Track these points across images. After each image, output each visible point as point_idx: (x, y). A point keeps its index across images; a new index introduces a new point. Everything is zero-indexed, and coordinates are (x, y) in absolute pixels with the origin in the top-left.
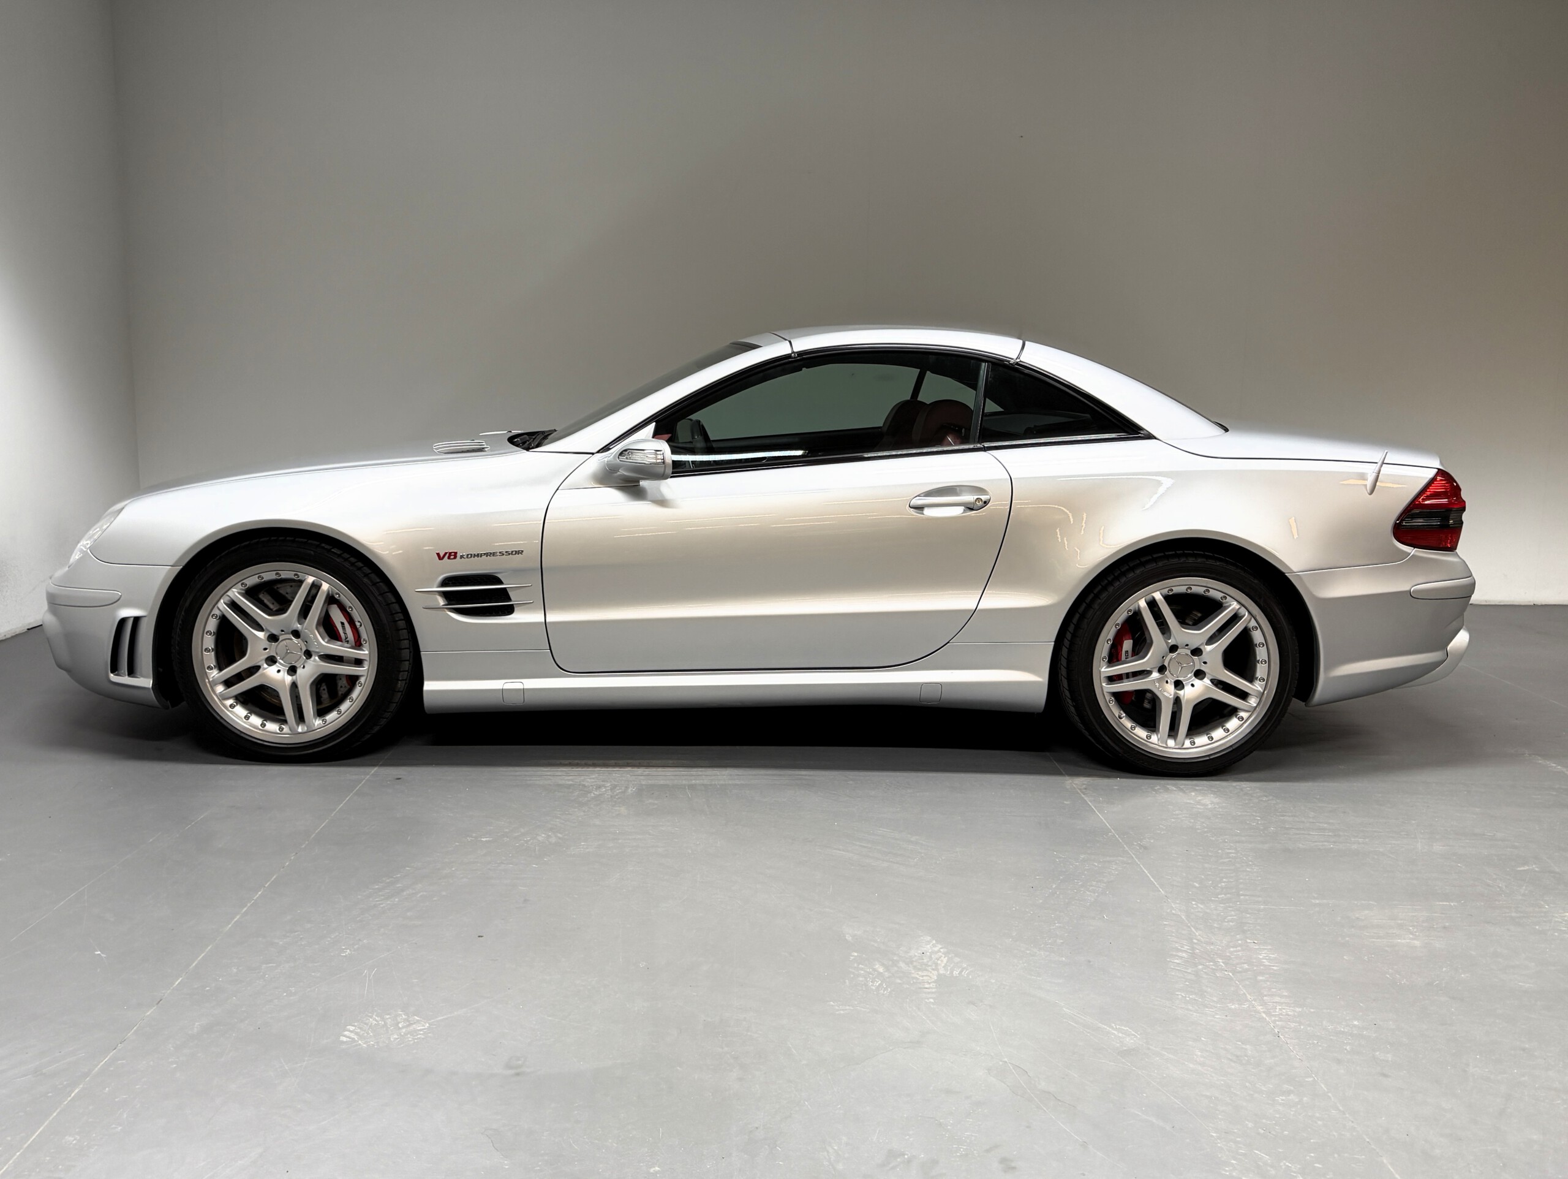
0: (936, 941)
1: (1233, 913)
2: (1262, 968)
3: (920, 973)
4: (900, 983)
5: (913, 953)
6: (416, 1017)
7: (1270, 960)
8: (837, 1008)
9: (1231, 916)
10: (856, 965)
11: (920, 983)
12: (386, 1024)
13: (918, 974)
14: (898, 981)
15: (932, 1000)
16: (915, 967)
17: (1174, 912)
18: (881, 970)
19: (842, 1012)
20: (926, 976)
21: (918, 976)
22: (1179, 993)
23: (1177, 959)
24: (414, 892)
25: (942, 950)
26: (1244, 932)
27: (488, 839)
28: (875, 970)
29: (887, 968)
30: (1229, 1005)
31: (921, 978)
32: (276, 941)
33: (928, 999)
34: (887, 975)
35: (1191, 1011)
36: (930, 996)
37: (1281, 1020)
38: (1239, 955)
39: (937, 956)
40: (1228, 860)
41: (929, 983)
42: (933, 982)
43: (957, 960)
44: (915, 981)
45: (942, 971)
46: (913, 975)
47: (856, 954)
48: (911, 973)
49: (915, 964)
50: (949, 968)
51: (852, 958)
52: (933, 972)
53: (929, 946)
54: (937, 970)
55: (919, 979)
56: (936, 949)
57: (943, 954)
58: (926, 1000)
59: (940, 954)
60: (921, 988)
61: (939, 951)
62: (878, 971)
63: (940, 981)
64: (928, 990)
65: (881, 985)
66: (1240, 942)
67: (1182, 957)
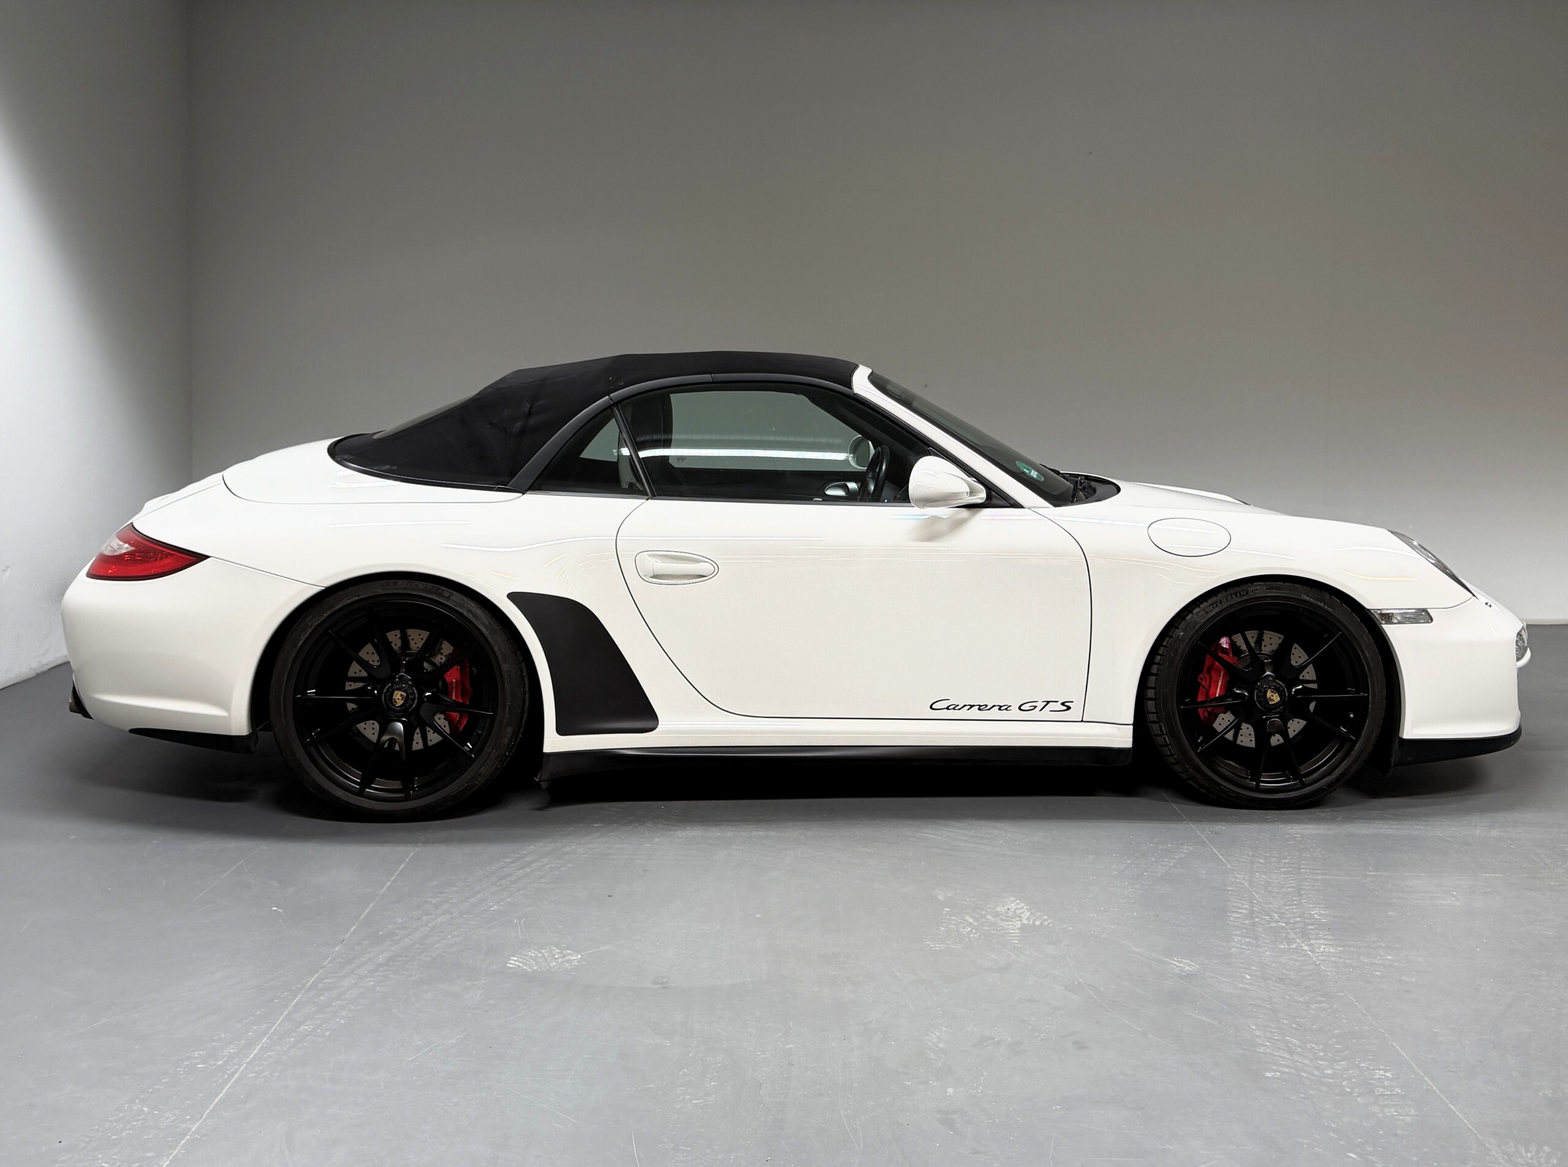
0: (1020, 900)
1: (1292, 882)
2: (1313, 920)
3: (1006, 923)
4: (988, 930)
5: (998, 909)
6: (568, 951)
7: (1320, 915)
8: (932, 946)
9: (1290, 884)
10: (948, 917)
11: (1005, 930)
13: (1003, 924)
14: (986, 928)
15: (1016, 942)
16: (1001, 919)
17: (1238, 882)
18: (971, 920)
19: (937, 949)
20: (1011, 925)
22: (1236, 938)
23: (1236, 914)
25: (1025, 907)
26: (1300, 895)
28: (966, 920)
29: (976, 919)
30: (1279, 946)
31: (1006, 927)
33: (1013, 941)
34: (976, 924)
36: (1013, 938)
37: (1323, 956)
39: (1021, 911)
41: (1014, 930)
42: (1018, 929)
43: (1039, 914)
44: (1001, 928)
45: (1025, 922)
46: (1001, 925)
47: (948, 909)
48: (997, 923)
49: (1001, 916)
50: (1031, 920)
51: (945, 912)
52: (1017, 922)
53: (1013, 904)
54: (1021, 921)
55: (1004, 927)
56: (1020, 906)
57: (1026, 909)
58: (1011, 941)
59: (1023, 910)
60: (1006, 933)
61: (1022, 908)
62: (968, 921)
63: (1024, 928)
64: (1013, 935)
65: (971, 931)
66: (1295, 902)
67: (1240, 913)
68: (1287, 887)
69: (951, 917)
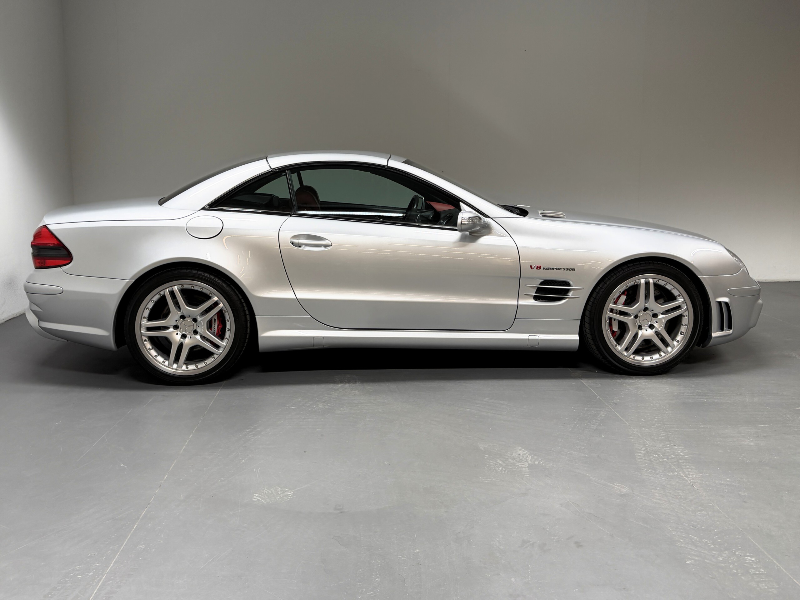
0: (524, 449)
1: (663, 432)
2: (680, 457)
3: (519, 463)
4: (511, 468)
5: (514, 454)
8: (484, 480)
9: (662, 434)
10: (488, 461)
11: (520, 468)
12: (272, 493)
15: (528, 475)
16: (516, 461)
17: (634, 432)
18: (501, 462)
20: (523, 464)
21: (518, 465)
22: (644, 469)
24: (266, 432)
26: (670, 441)
27: (294, 407)
29: (504, 462)
31: (520, 466)
33: (526, 475)
34: (504, 464)
35: (650, 476)
37: (693, 479)
38: (669, 451)
39: (525, 456)
41: (525, 468)
42: (527, 467)
43: (536, 457)
45: (530, 462)
48: (515, 463)
49: (516, 459)
52: (526, 463)
53: (521, 452)
54: (528, 462)
55: (519, 466)
56: (525, 453)
57: (529, 455)
59: (527, 455)
60: (521, 470)
62: (499, 463)
63: (530, 466)
64: (525, 471)
65: (502, 469)
66: (668, 445)
67: (642, 453)
68: (661, 436)
69: (489, 460)
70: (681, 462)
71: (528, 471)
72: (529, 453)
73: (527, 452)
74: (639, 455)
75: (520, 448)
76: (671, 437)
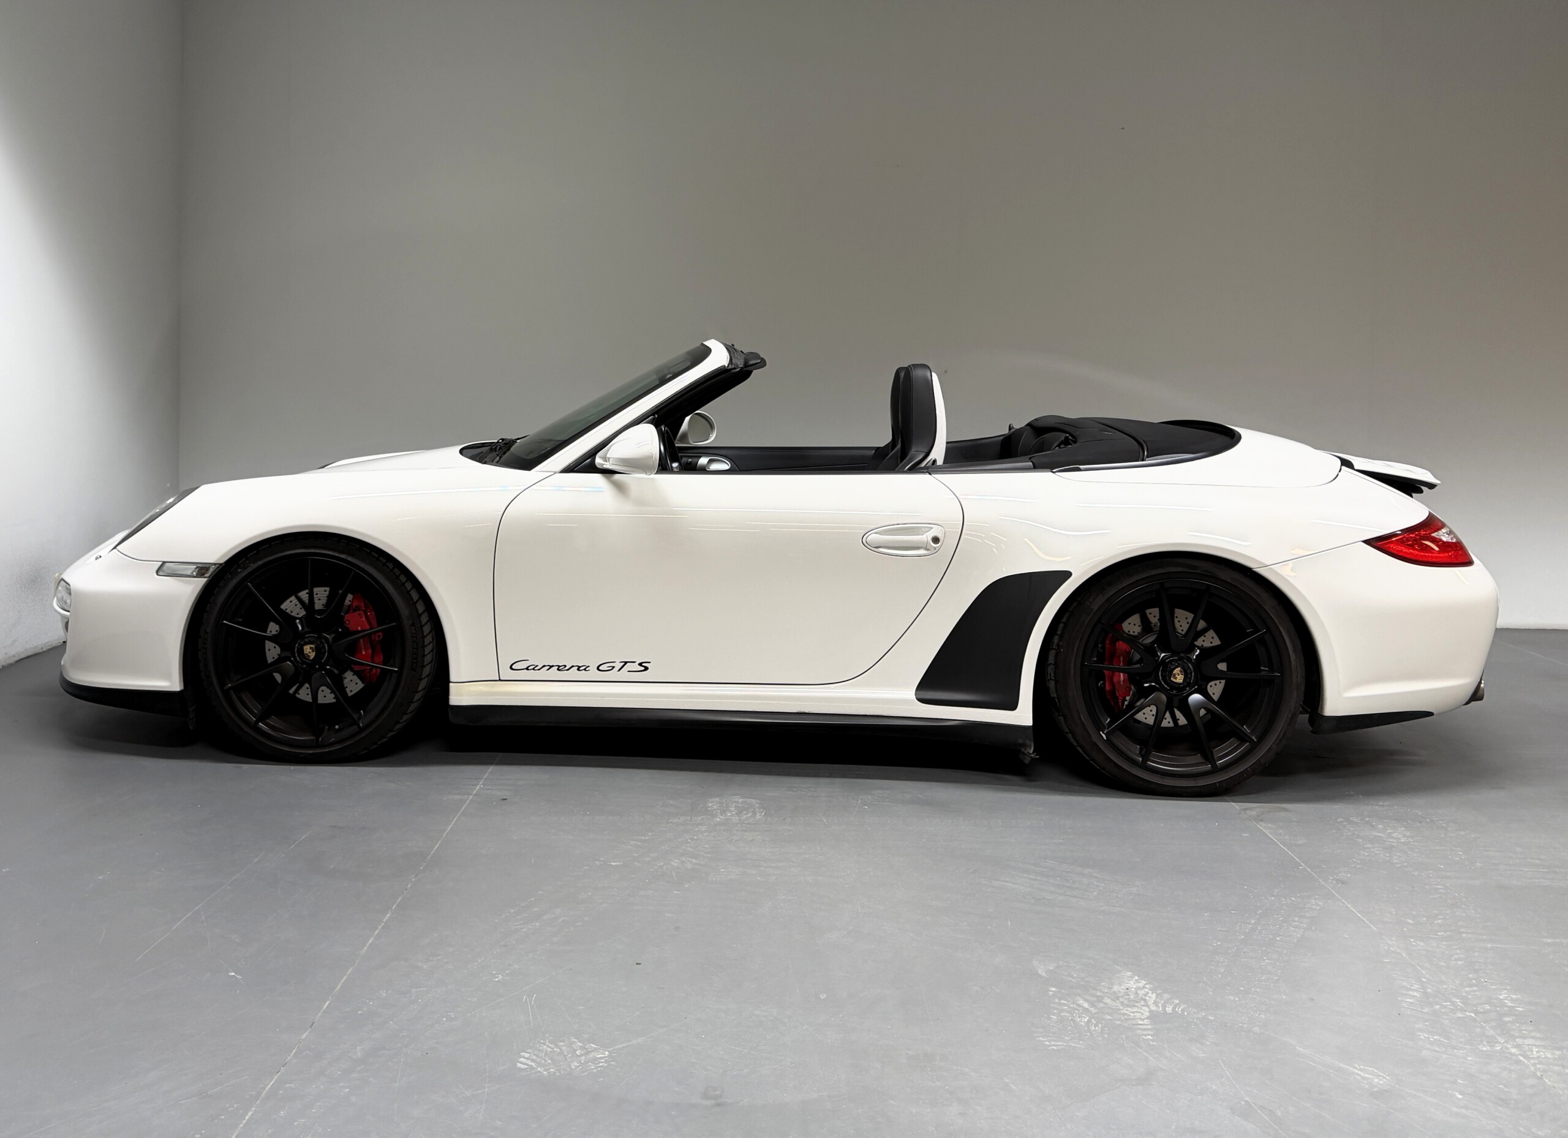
0: (1138, 976)
1: (1458, 951)
2: (1505, 1008)
3: (1129, 1009)
4: (1110, 1020)
5: (1116, 988)
6: (592, 1045)
7: (1512, 1000)
8: (1047, 1043)
9: (1457, 954)
10: (1057, 1001)
11: (1132, 1019)
12: (562, 1051)
13: (1127, 1010)
14: (1108, 1017)
15: (1150, 1037)
16: (1122, 1003)
17: (1392, 949)
18: (1086, 1005)
19: (1055, 1048)
20: (1137, 1012)
21: (1128, 1013)
22: (1421, 1034)
23: (1408, 998)
24: (553, 916)
25: (1147, 986)
26: (1476, 971)
27: (617, 863)
28: (1079, 1005)
29: (1092, 1004)
30: (1479, 1047)
31: (1132, 1014)
32: (420, 964)
33: (1145, 1036)
34: (1093, 1010)
35: (1439, 1052)
36: (1145, 1033)
37: (1540, 1063)
38: (1476, 995)
39: (1143, 992)
40: (1439, 895)
41: (1143, 1020)
42: (1147, 1018)
43: (1166, 996)
44: (1126, 1017)
45: (1153, 1008)
46: (1122, 1012)
47: (1054, 989)
48: (1119, 1010)
49: (1121, 1000)
50: (1160, 1005)
51: (1052, 993)
52: (1144, 1008)
53: (1131, 983)
54: (1148, 1006)
55: (1129, 1015)
56: (1141, 985)
57: (1150, 990)
58: (1144, 1037)
59: (1147, 990)
60: (1134, 1024)
61: (1144, 987)
62: (1082, 1007)
63: (1153, 1016)
64: (1142, 1027)
65: (1089, 1021)
66: (1474, 981)
67: (1414, 997)
68: (1456, 960)
69: (1060, 999)
70: (1509, 1022)
71: (1149, 1027)
72: (1151, 986)
73: (1145, 984)
74: (1408, 1000)
75: (1129, 974)
76: (1479, 963)
